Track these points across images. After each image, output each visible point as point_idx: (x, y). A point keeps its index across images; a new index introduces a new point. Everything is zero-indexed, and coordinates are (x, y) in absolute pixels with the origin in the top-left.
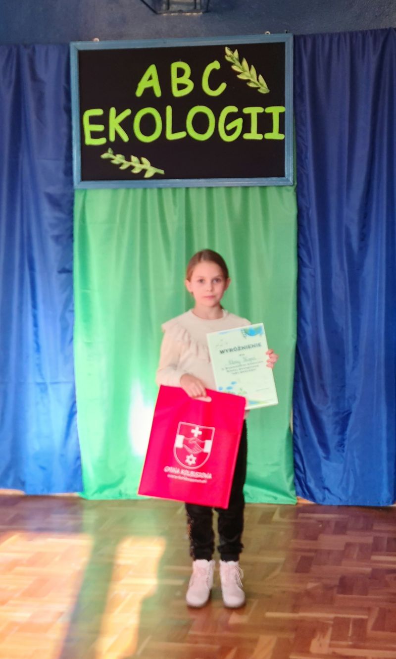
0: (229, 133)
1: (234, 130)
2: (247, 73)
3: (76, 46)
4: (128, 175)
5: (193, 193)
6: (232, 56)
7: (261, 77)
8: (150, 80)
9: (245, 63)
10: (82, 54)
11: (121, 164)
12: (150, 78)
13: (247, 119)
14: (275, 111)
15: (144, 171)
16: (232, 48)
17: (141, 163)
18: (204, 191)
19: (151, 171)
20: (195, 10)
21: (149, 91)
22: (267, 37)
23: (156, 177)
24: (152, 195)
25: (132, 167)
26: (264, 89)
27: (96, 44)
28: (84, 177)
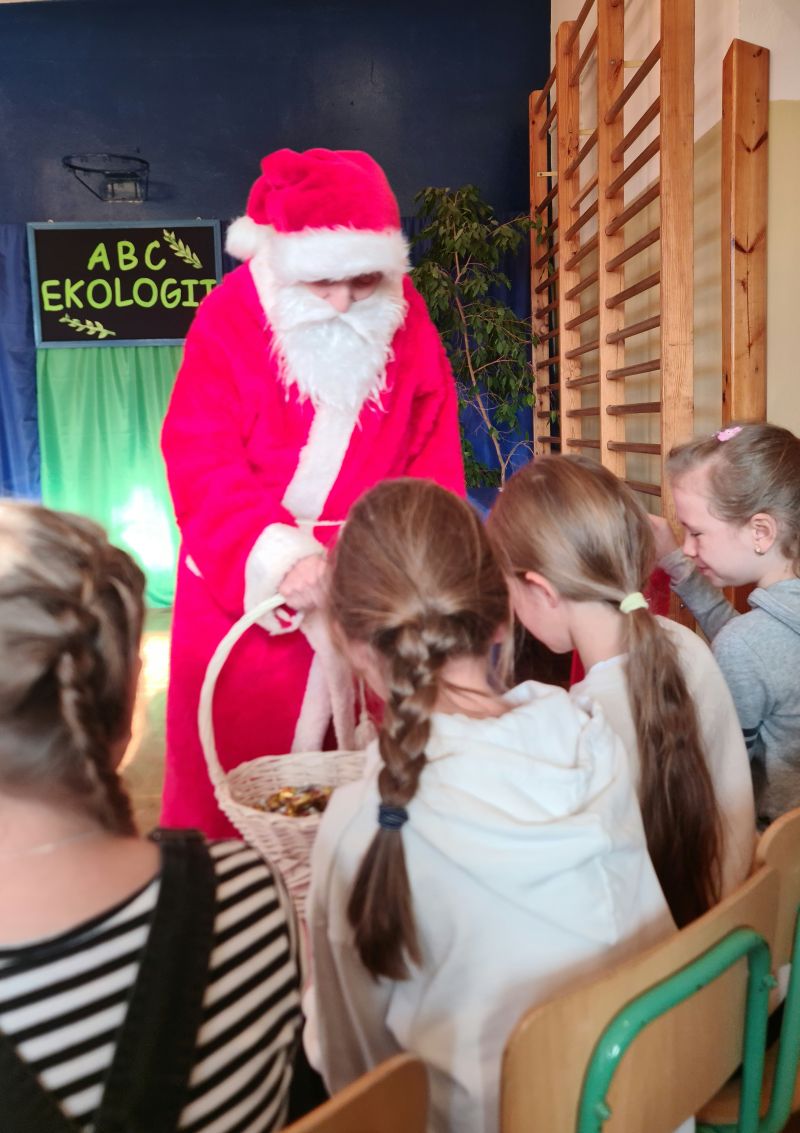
0: (170, 301)
1: (174, 298)
2: (182, 251)
3: (33, 226)
4: (83, 336)
5: (141, 351)
6: (169, 237)
7: (194, 255)
8: (99, 256)
9: (181, 243)
10: (38, 233)
11: (77, 327)
12: (100, 255)
13: (185, 290)
14: (208, 283)
15: (98, 333)
16: (170, 230)
17: (95, 326)
18: (151, 350)
19: (104, 333)
20: (136, 198)
21: (99, 265)
22: (199, 222)
23: (109, 338)
24: (106, 353)
25: (87, 330)
26: (198, 265)
27: (50, 225)
28: (46, 338)
